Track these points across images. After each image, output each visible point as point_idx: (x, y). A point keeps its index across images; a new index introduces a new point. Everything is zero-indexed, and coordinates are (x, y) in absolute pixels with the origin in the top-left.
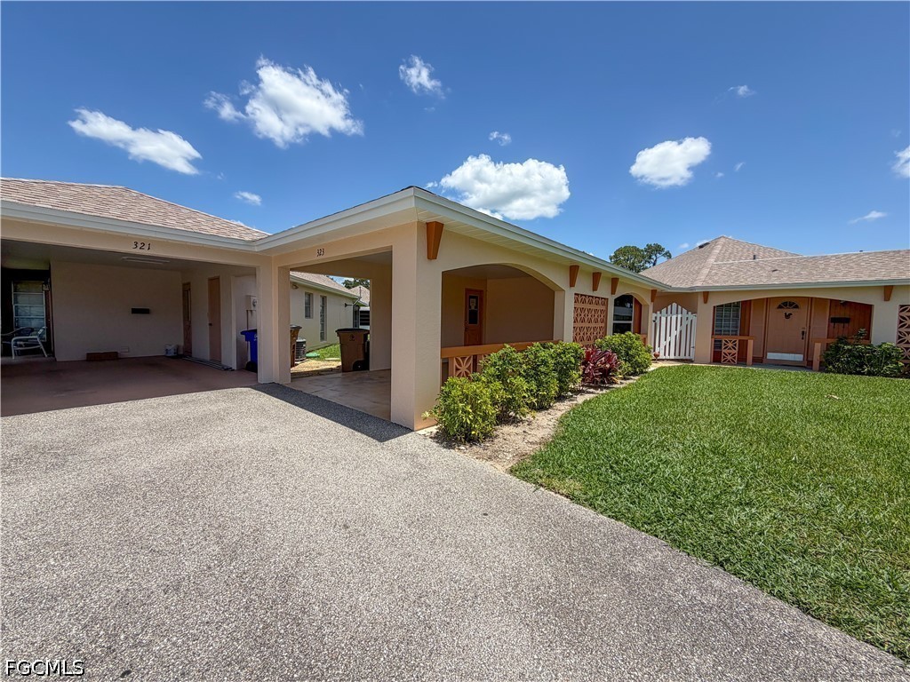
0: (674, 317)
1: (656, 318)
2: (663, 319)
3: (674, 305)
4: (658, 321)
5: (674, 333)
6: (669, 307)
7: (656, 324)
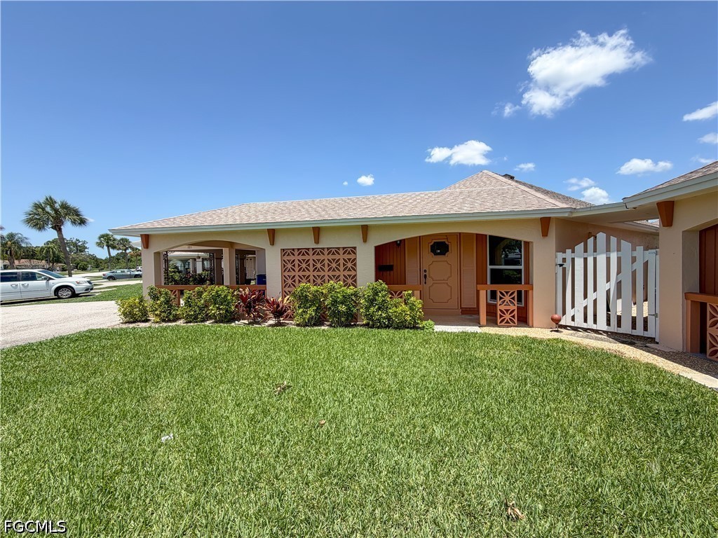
0: (602, 259)
1: (564, 260)
2: (579, 263)
3: (601, 236)
4: (568, 265)
5: (603, 286)
6: (590, 241)
7: (564, 270)
